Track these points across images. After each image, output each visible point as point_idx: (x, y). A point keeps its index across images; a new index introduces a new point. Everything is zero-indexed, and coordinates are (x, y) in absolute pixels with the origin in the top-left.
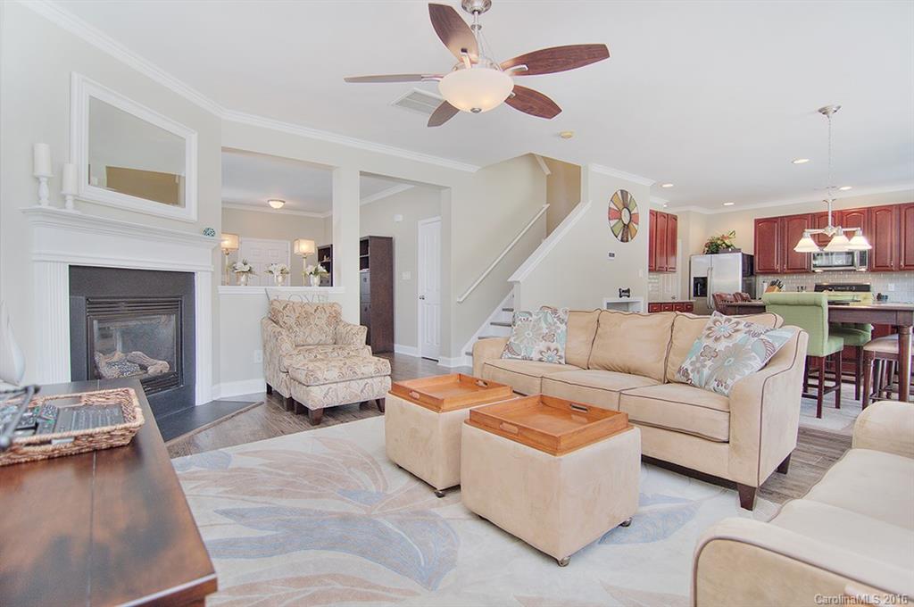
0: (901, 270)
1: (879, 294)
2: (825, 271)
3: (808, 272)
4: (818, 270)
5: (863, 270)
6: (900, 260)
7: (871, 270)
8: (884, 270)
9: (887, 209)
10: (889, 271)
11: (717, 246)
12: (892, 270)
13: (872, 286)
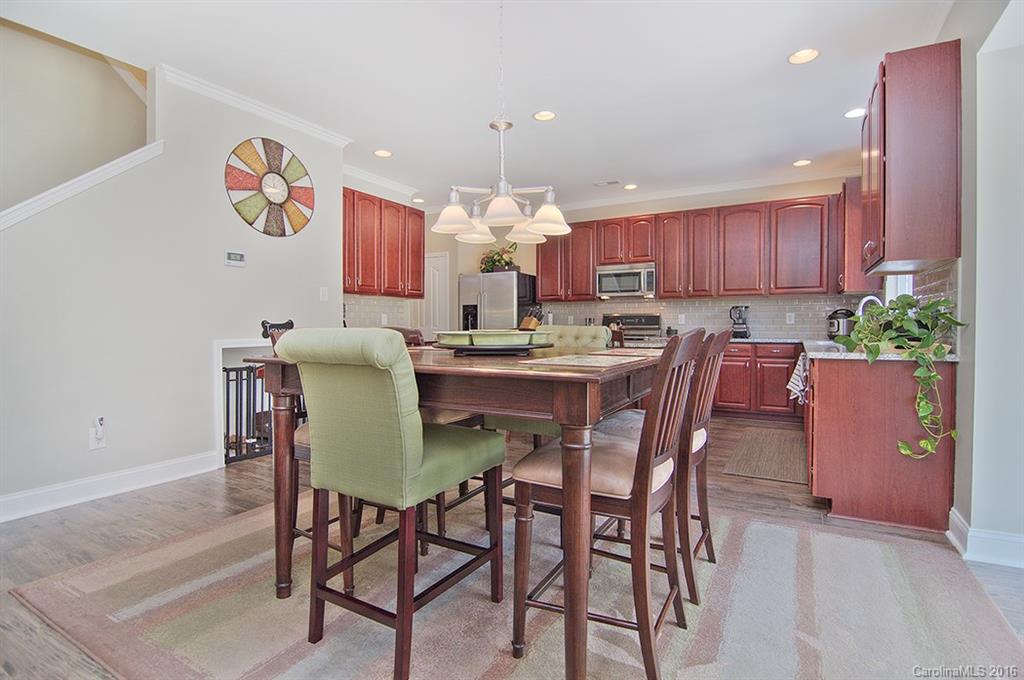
0: (689, 297)
1: (669, 328)
2: (611, 297)
3: (594, 300)
4: (605, 297)
5: (651, 296)
6: (689, 283)
7: (659, 297)
8: (673, 297)
9: (674, 216)
10: (677, 297)
11: (494, 262)
12: (681, 297)
13: (662, 317)
